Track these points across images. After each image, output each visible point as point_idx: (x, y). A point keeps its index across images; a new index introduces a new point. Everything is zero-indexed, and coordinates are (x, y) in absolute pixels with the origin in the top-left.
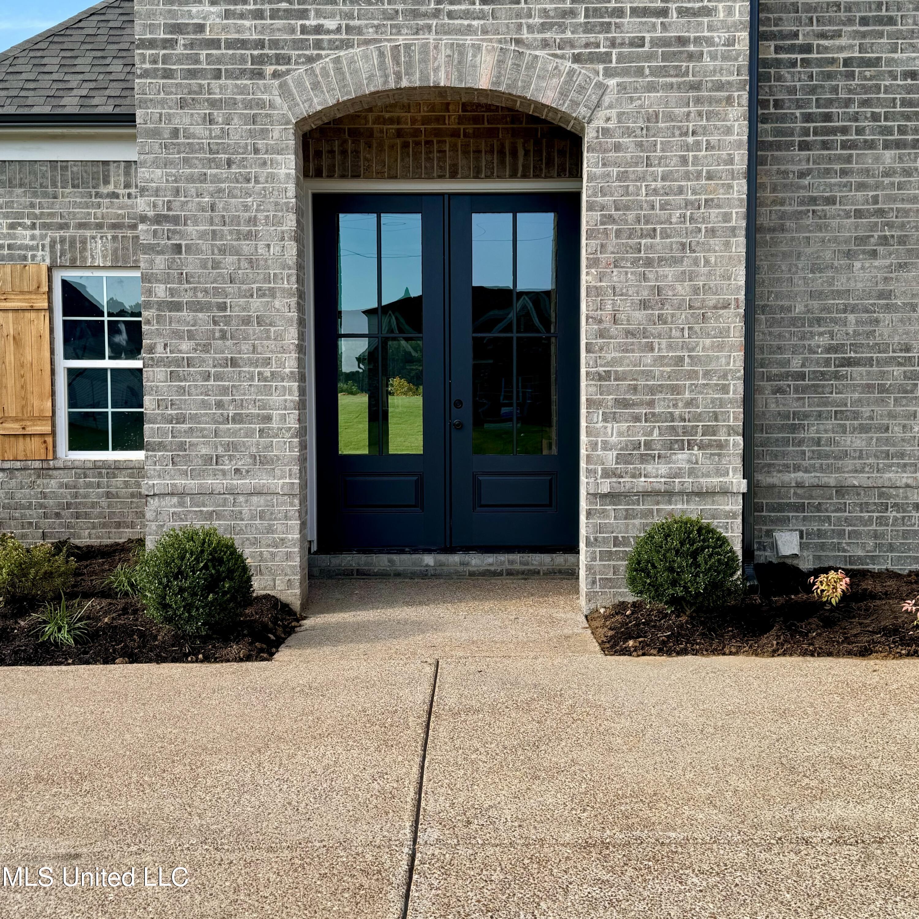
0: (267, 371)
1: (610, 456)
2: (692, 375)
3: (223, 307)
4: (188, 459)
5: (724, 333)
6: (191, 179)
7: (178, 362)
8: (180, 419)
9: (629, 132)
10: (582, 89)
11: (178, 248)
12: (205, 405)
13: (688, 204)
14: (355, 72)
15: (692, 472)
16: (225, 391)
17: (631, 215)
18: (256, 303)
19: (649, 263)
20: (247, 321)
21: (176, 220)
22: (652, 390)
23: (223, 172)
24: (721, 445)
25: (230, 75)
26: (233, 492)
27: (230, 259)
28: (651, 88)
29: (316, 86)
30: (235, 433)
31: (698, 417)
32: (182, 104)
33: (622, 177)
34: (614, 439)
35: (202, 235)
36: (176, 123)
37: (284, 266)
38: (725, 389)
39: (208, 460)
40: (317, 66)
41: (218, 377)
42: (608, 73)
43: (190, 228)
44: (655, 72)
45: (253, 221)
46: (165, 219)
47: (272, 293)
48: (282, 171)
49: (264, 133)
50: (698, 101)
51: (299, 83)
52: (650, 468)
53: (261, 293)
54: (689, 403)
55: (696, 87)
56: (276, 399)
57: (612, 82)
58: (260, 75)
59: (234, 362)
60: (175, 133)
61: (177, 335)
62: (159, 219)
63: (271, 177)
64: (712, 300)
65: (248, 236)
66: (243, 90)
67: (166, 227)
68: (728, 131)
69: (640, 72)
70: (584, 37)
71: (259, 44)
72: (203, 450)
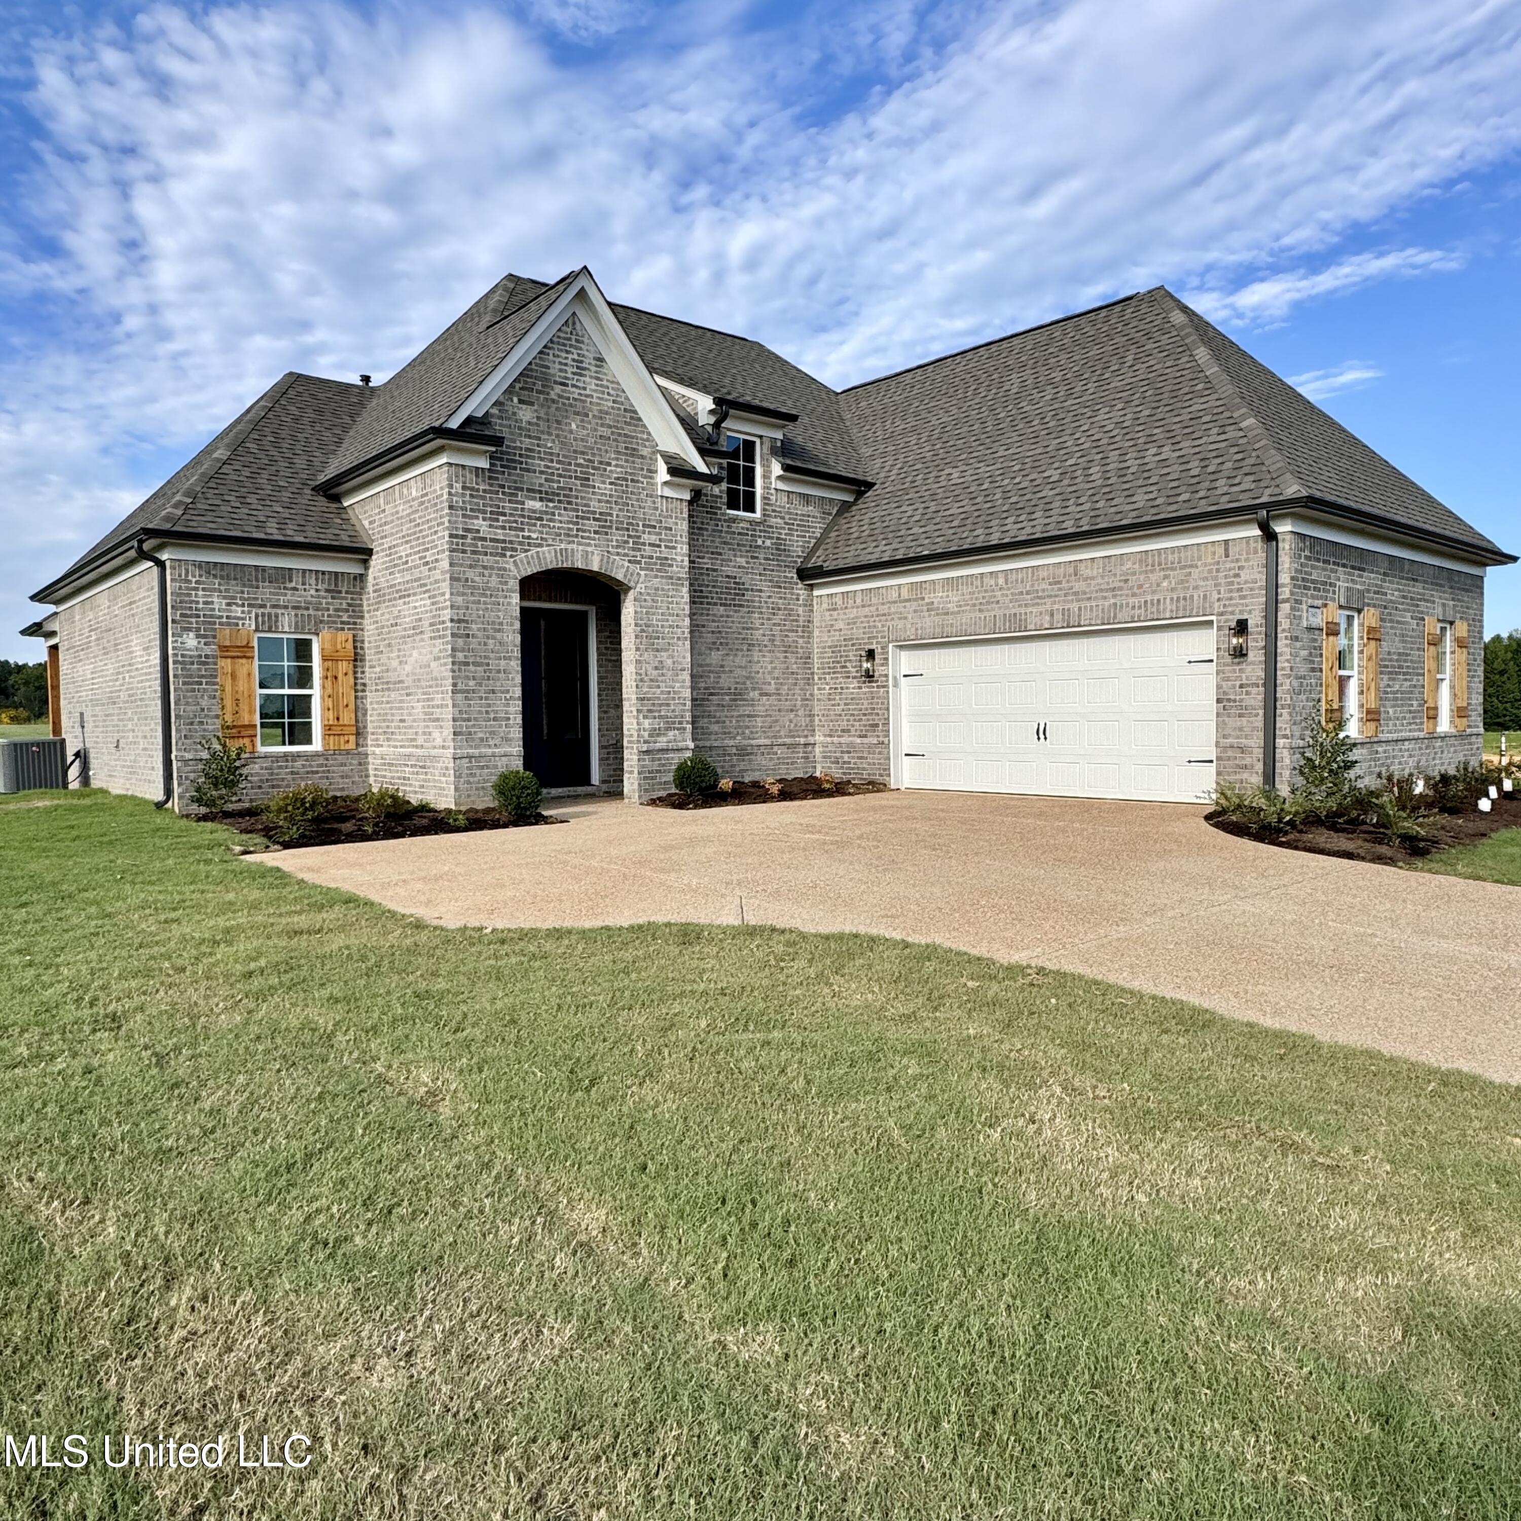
0: (508, 696)
2: (674, 699)
3: (488, 665)
4: (473, 740)
5: (684, 681)
6: (474, 602)
7: (468, 691)
8: (469, 720)
9: (648, 594)
10: (632, 575)
11: (468, 636)
12: (480, 712)
13: (670, 626)
14: (545, 558)
15: (675, 741)
16: (489, 705)
17: (650, 629)
18: (503, 662)
19: (658, 650)
20: (499, 671)
21: (467, 622)
22: (661, 705)
23: (488, 600)
24: (685, 729)
25: (491, 554)
27: (491, 641)
28: (656, 576)
29: (529, 563)
30: (494, 726)
31: (676, 717)
32: (471, 566)
33: (647, 613)
35: (479, 630)
37: (515, 646)
38: (685, 705)
39: (482, 739)
40: (529, 553)
41: (487, 699)
42: (641, 569)
44: (658, 570)
45: (501, 624)
46: (464, 621)
47: (510, 658)
48: (513, 601)
50: (672, 584)
51: (522, 561)
52: (659, 739)
53: (505, 658)
54: (673, 711)
55: (671, 578)
56: (512, 709)
57: (642, 573)
58: (505, 556)
59: (493, 692)
60: (467, 580)
61: (468, 678)
63: (509, 604)
64: (680, 667)
65: (499, 631)
66: (497, 562)
67: (463, 625)
68: (683, 597)
69: (652, 570)
70: (632, 553)
71: (504, 541)
72: (480, 735)
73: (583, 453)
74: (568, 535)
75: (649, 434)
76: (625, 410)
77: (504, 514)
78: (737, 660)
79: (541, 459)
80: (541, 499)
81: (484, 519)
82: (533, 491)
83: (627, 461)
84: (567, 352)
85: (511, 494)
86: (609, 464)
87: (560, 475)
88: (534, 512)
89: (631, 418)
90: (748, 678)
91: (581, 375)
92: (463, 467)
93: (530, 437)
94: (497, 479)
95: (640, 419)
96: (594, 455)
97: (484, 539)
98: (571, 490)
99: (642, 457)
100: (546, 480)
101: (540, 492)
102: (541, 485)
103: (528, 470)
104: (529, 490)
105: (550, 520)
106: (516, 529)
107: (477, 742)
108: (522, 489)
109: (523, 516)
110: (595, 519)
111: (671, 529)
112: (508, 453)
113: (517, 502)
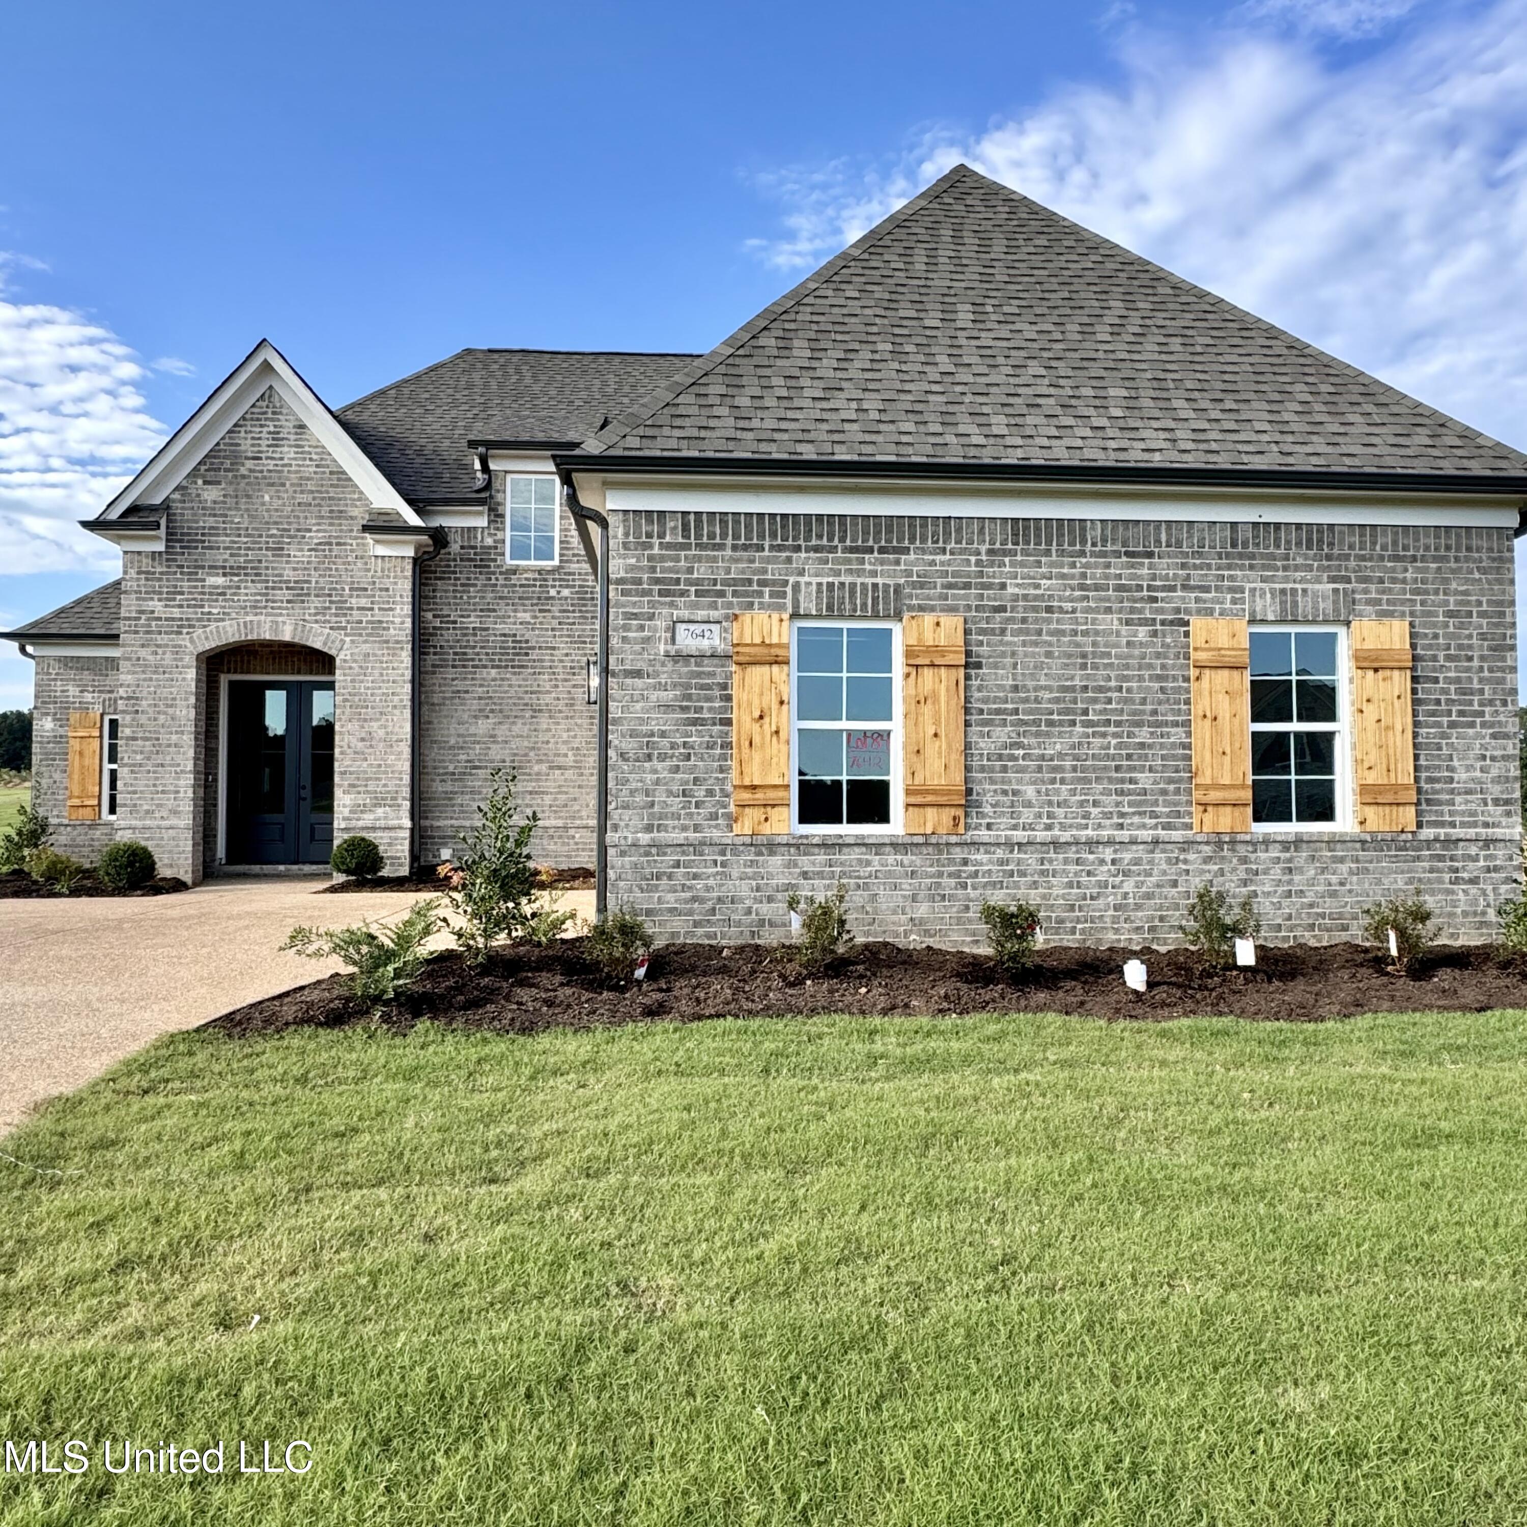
0: (178, 770)
1: (347, 810)
3: (158, 739)
4: (137, 812)
5: (400, 753)
6: (145, 680)
7: (134, 765)
8: (135, 792)
9: (355, 661)
10: (334, 642)
11: (137, 712)
12: (147, 786)
13: (383, 694)
14: (226, 632)
15: (386, 818)
16: (157, 779)
17: (357, 698)
18: (174, 737)
19: (365, 720)
20: (169, 746)
21: (137, 699)
22: (367, 779)
23: (161, 677)
24: (400, 805)
25: (166, 633)
26: (159, 827)
27: (162, 717)
28: (365, 642)
29: (207, 638)
30: (161, 799)
31: (388, 792)
32: (143, 646)
33: (353, 681)
34: (348, 802)
35: (149, 706)
36: (140, 654)
38: (399, 779)
39: (147, 812)
40: (208, 630)
41: (154, 772)
42: (346, 635)
43: (144, 703)
44: (368, 635)
45: (174, 699)
46: (132, 698)
47: (182, 733)
48: (189, 676)
49: (181, 659)
50: (388, 648)
51: (199, 637)
52: (365, 816)
53: (177, 733)
55: (387, 642)
56: (182, 782)
57: (348, 639)
58: (180, 633)
59: (162, 765)
60: (138, 659)
61: (135, 752)
62: (129, 698)
63: (184, 679)
64: (395, 738)
65: (171, 706)
66: (172, 640)
67: (132, 702)
68: (402, 661)
69: (361, 635)
70: (334, 619)
71: (181, 619)
72: (146, 807)
73: (276, 523)
74: (256, 607)
75: (361, 493)
76: (331, 473)
77: (182, 593)
78: (516, 729)
79: (227, 535)
80: (224, 575)
81: (160, 600)
82: (215, 567)
83: (331, 524)
84: (261, 426)
85: (190, 573)
86: (310, 531)
87: (249, 549)
88: (217, 587)
89: (339, 479)
90: (533, 748)
91: (277, 446)
92: (139, 553)
93: (215, 515)
94: (175, 560)
95: (350, 479)
96: (289, 523)
97: (160, 619)
98: (260, 561)
99: (352, 518)
100: (231, 555)
101: (224, 567)
102: (225, 561)
103: (211, 548)
104: (210, 567)
105: (235, 594)
106: (195, 606)
107: (142, 814)
108: (203, 567)
109: (203, 593)
110: (288, 588)
111: (387, 590)
112: (189, 534)
113: (197, 580)
